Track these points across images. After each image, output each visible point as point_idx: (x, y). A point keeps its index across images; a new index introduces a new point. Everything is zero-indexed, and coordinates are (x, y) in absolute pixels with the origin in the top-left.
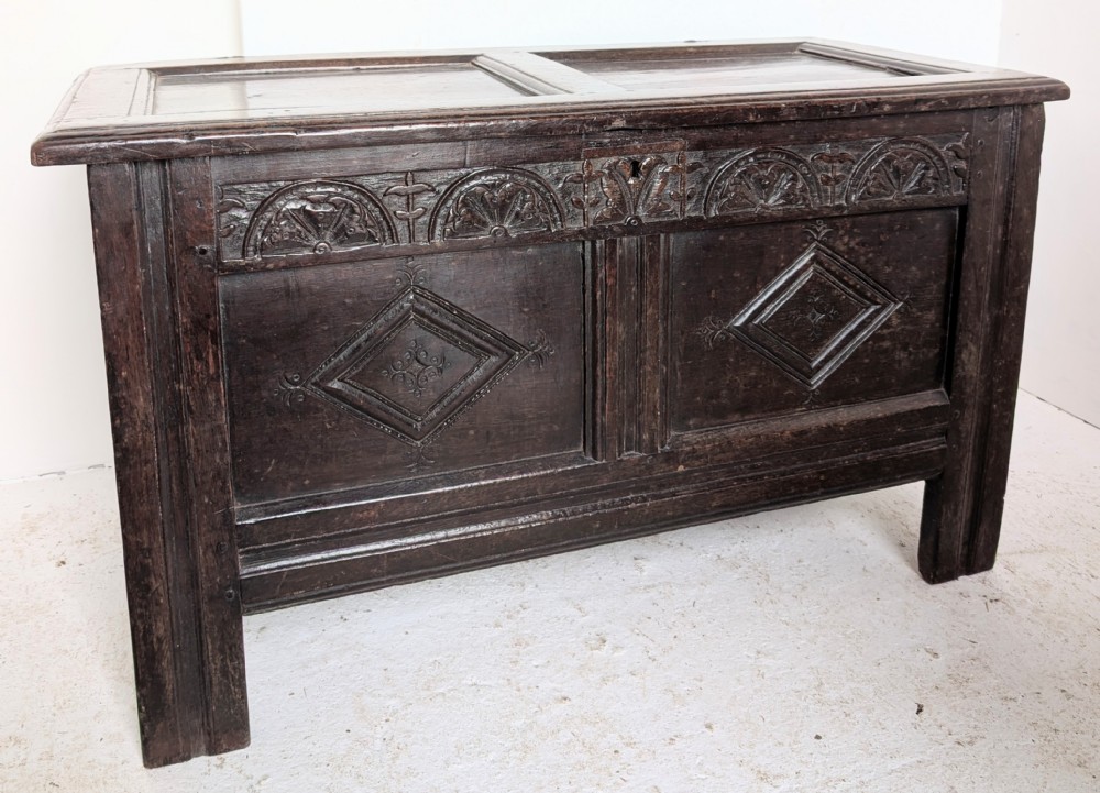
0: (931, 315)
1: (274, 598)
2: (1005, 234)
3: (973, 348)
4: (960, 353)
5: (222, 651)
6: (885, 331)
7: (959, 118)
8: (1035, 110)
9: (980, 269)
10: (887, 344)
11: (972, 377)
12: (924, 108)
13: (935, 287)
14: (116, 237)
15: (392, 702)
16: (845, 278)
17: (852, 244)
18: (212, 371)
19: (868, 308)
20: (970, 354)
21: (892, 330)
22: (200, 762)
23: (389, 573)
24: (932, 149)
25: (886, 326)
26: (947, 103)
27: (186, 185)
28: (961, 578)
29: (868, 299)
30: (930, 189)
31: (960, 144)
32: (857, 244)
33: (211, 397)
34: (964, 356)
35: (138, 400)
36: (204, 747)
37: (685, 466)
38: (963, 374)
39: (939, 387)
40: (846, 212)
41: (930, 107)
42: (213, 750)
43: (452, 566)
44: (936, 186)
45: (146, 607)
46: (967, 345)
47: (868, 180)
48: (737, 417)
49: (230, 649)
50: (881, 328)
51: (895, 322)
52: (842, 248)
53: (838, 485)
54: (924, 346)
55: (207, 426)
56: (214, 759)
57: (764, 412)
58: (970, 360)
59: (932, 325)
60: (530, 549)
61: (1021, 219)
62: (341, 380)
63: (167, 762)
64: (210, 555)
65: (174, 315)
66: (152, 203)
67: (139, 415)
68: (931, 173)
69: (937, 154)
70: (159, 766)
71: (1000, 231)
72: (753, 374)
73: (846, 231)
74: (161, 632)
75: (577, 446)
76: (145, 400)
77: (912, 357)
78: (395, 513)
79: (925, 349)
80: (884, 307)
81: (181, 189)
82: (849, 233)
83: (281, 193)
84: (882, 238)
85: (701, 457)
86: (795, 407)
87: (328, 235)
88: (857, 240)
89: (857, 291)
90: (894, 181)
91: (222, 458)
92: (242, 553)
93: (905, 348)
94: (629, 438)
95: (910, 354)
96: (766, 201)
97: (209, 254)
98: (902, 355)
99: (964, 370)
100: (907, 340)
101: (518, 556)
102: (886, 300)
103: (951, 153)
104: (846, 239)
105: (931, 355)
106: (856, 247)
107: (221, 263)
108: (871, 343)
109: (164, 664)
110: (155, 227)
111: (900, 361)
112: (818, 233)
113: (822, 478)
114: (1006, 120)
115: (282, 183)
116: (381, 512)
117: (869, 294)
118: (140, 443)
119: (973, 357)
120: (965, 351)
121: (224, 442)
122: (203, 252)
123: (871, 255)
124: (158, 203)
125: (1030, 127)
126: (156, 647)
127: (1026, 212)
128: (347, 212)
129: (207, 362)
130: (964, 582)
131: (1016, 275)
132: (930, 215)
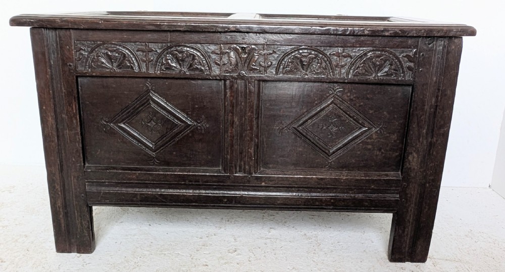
0: (394, 137)
1: (98, 201)
2: (436, 102)
3: (415, 155)
4: (408, 156)
5: (81, 217)
6: (369, 140)
7: (410, 41)
8: (456, 40)
9: (421, 117)
10: (370, 147)
11: (414, 169)
12: (387, 34)
13: (397, 123)
14: (40, 56)
15: (146, 252)
16: (348, 113)
17: (352, 97)
18: (74, 111)
19: (360, 128)
20: (414, 158)
21: (372, 140)
22: (74, 255)
23: (141, 201)
24: (394, 55)
25: (370, 138)
26: (400, 32)
27: (64, 39)
28: (407, 263)
29: (360, 124)
30: (392, 75)
31: (411, 54)
32: (354, 97)
33: (75, 121)
34: (410, 158)
35: (49, 118)
36: (76, 250)
37: (265, 183)
38: (409, 166)
39: (398, 172)
40: (346, 81)
41: (390, 33)
42: (79, 252)
43: (164, 204)
44: (396, 74)
45: (54, 194)
46: (412, 153)
47: (358, 67)
48: (292, 167)
49: (83, 216)
50: (367, 139)
51: (374, 136)
52: (347, 98)
53: (340, 206)
54: (390, 151)
55: (73, 132)
56: (78, 255)
57: (306, 167)
58: (414, 160)
59: (395, 141)
60: (197, 204)
61: (446, 95)
62: (124, 124)
63: (63, 252)
64: (75, 181)
65: (61, 88)
66: (53, 45)
67: (50, 125)
68: (393, 67)
69: (397, 58)
70: (60, 252)
71: (434, 100)
72: (301, 149)
73: (349, 91)
74: (59, 204)
75: (219, 166)
76: (52, 119)
77: (383, 155)
78: (142, 178)
79: (391, 152)
80: (369, 129)
81: (62, 40)
82: (350, 91)
83: (98, 46)
84: (368, 96)
85: (273, 180)
86: (322, 168)
87: (115, 65)
88: (355, 96)
89: (354, 120)
90: (373, 69)
91: (79, 145)
92: (87, 182)
93: (380, 150)
94: (240, 167)
95: (382, 153)
96: (307, 71)
97: (72, 66)
98: (378, 153)
99: (409, 165)
100: (381, 146)
101: (193, 206)
102: (370, 126)
103: (406, 59)
104: (349, 94)
105: (394, 155)
106: (354, 99)
107: (76, 70)
108: (361, 144)
109: (61, 216)
110: (54, 54)
111: (377, 155)
112: (335, 91)
113: (332, 201)
114: (440, 45)
115: (99, 42)
116: (137, 177)
117: (360, 122)
118: (50, 134)
119: (415, 159)
120: (411, 156)
121: (79, 139)
122: (70, 65)
123: (362, 104)
124: (55, 45)
125: (453, 49)
126: (58, 209)
127: (449, 92)
128: (123, 55)
129: (73, 108)
130: (408, 265)
131: (442, 122)
132: (395, 88)
